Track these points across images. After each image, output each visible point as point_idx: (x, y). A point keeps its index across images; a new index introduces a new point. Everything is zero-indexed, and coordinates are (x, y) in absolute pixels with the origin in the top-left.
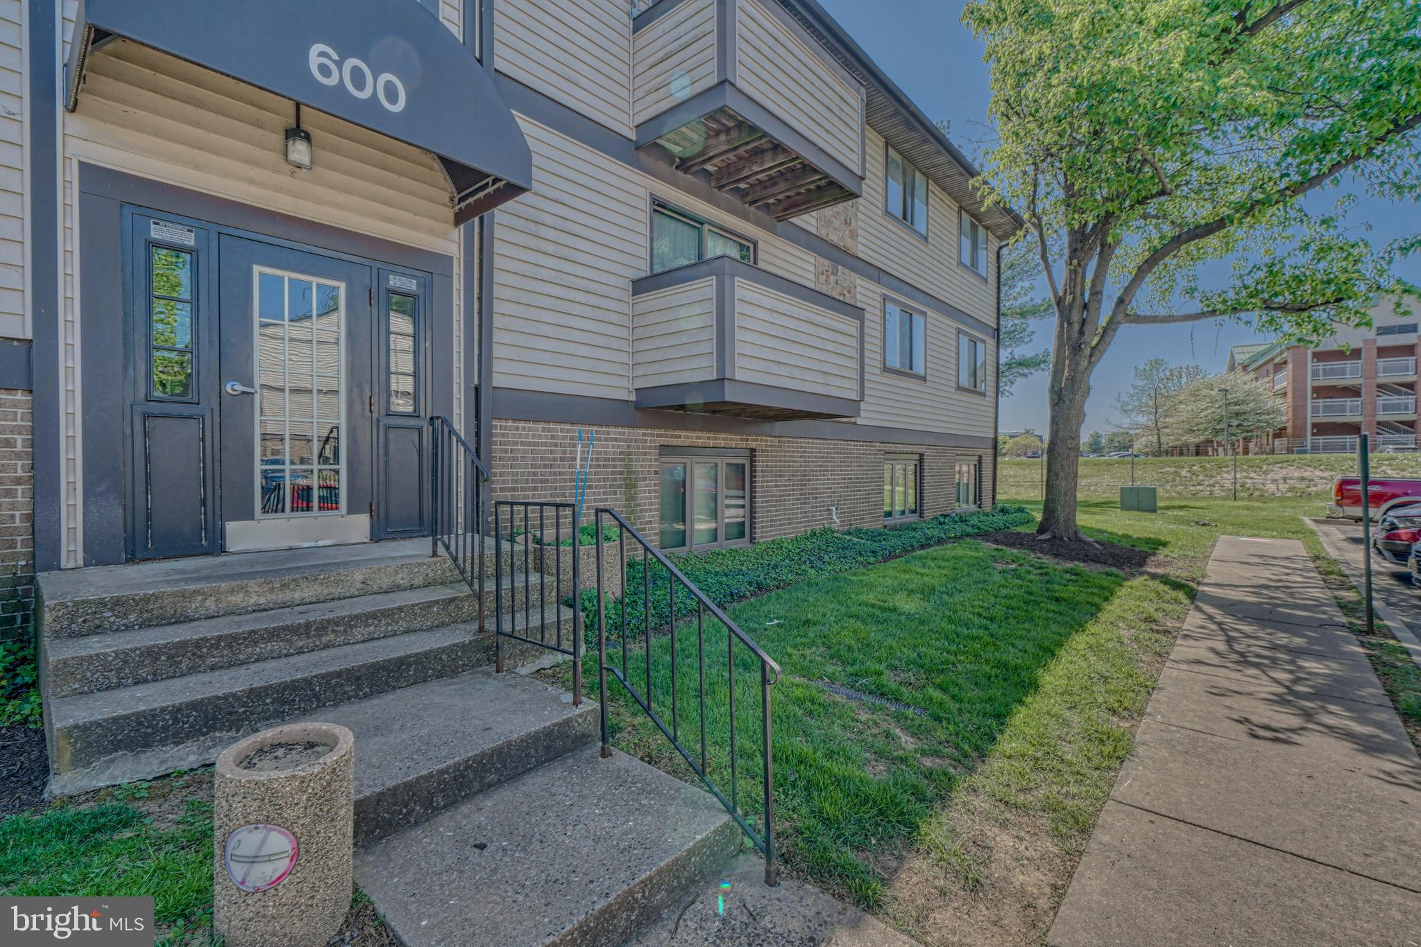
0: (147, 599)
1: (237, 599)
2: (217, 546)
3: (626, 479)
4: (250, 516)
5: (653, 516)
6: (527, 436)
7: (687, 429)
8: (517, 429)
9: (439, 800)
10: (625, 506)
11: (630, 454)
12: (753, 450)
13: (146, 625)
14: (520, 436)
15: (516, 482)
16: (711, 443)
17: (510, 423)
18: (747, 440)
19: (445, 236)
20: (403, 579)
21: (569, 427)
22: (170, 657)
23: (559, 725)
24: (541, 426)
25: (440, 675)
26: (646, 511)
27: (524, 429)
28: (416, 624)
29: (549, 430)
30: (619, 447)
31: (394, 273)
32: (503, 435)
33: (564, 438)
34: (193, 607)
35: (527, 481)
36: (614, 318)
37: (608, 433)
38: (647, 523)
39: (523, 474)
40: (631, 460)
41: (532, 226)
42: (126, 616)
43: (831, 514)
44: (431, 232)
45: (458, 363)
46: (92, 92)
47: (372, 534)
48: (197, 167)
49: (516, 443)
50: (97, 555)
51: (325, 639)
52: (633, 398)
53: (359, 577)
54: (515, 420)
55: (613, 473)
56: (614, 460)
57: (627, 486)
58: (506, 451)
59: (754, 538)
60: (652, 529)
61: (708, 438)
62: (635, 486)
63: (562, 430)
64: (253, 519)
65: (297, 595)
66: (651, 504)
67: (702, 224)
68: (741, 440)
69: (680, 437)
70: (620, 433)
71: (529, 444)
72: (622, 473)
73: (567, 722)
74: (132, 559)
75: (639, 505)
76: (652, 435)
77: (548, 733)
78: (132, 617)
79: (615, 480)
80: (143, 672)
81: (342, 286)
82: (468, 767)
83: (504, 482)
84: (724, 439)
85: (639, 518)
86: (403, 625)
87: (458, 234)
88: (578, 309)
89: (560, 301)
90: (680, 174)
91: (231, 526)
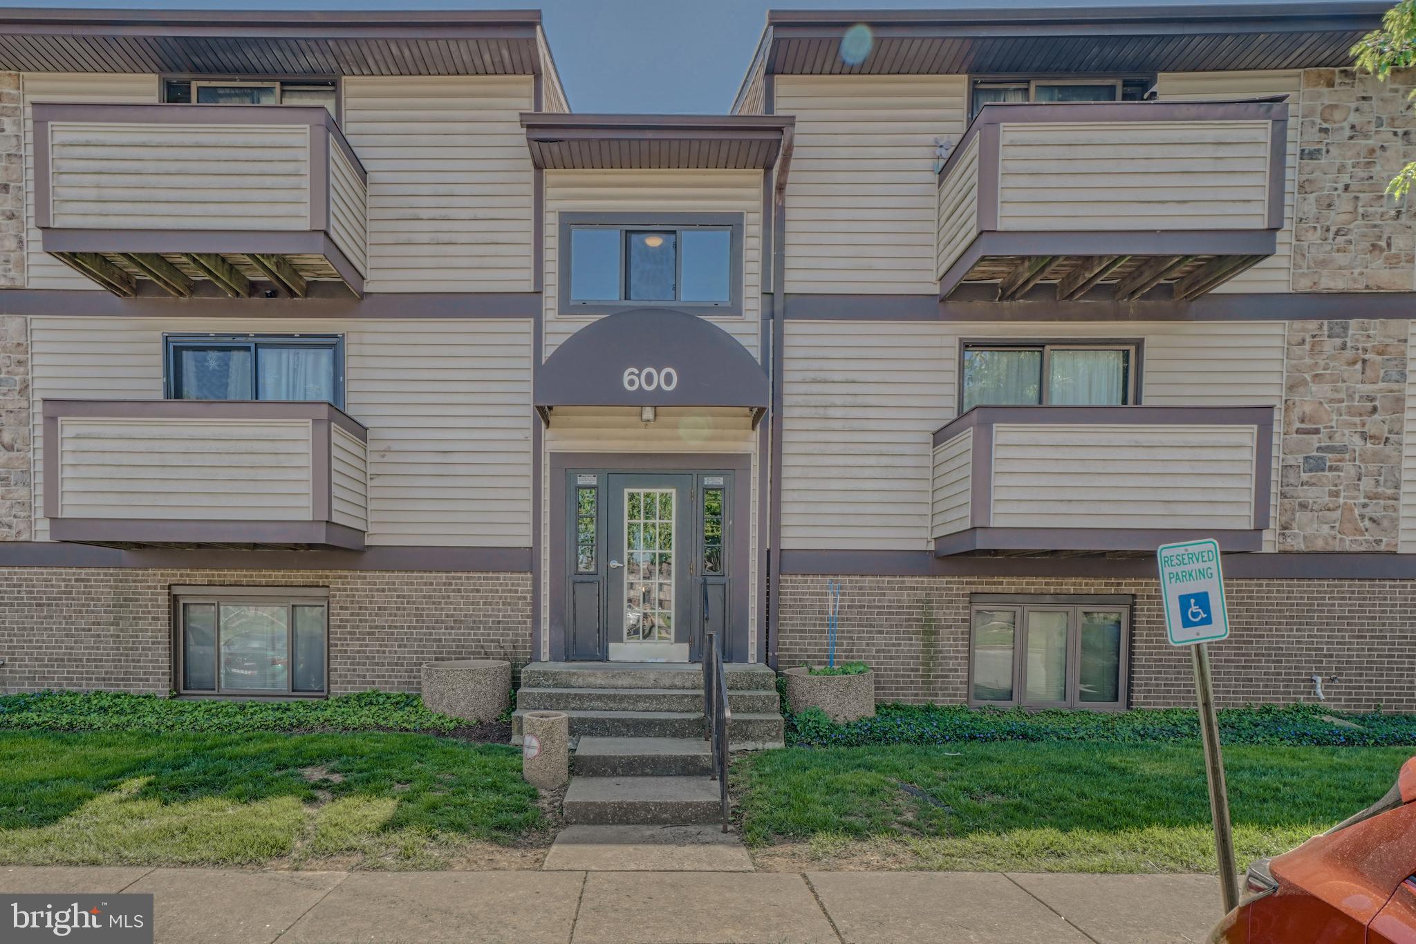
0: (555, 674)
1: (591, 680)
2: (605, 658)
3: (924, 626)
4: (621, 641)
5: (959, 664)
6: (815, 588)
7: (1011, 575)
8: (806, 581)
9: (619, 770)
10: (922, 652)
11: (929, 602)
12: (1134, 596)
13: (555, 686)
14: (809, 587)
15: (804, 625)
16: (1052, 589)
17: (799, 577)
18: (1119, 584)
19: (746, 439)
20: (678, 682)
21: (858, 578)
22: (557, 700)
23: (692, 757)
24: (829, 578)
25: (674, 735)
26: (951, 658)
27: (812, 581)
28: (674, 707)
29: (837, 582)
30: (915, 595)
31: (708, 475)
32: (793, 587)
33: (852, 588)
34: (573, 680)
35: (815, 625)
36: (910, 473)
37: (903, 582)
38: (950, 670)
39: (811, 619)
40: (932, 608)
41: (821, 411)
42: (548, 681)
43: (1314, 687)
44: (735, 439)
45: (754, 534)
46: (555, 415)
47: (690, 657)
48: (598, 438)
49: (803, 594)
50: (554, 658)
51: (623, 705)
52: (932, 547)
53: (652, 677)
54: (804, 575)
55: (909, 620)
56: (909, 607)
57: (925, 633)
58: (795, 600)
59: (1132, 704)
60: (958, 677)
61: (1047, 584)
62: (936, 633)
63: (850, 582)
64: (622, 642)
65: (620, 683)
66: (958, 652)
67: (1043, 346)
68: (1106, 584)
69: (1001, 583)
70: (917, 582)
71: (817, 594)
72: (918, 620)
73: (697, 757)
74: (567, 660)
75: (940, 652)
76: (959, 583)
77: (684, 759)
78: (550, 682)
79: (911, 626)
80: (547, 705)
81: (674, 491)
82: (635, 761)
83: (793, 625)
84: (1074, 584)
85: (940, 664)
86: (666, 706)
87: (756, 435)
88: (867, 473)
89: (848, 469)
90: (1006, 303)
91: (612, 645)
